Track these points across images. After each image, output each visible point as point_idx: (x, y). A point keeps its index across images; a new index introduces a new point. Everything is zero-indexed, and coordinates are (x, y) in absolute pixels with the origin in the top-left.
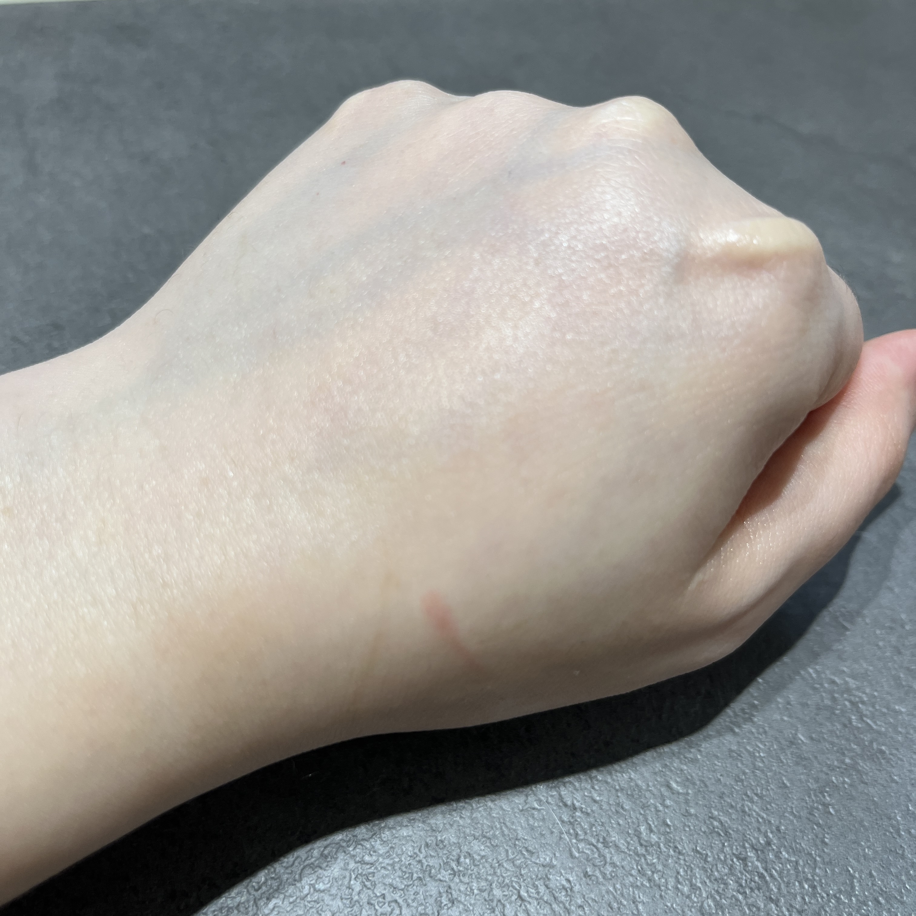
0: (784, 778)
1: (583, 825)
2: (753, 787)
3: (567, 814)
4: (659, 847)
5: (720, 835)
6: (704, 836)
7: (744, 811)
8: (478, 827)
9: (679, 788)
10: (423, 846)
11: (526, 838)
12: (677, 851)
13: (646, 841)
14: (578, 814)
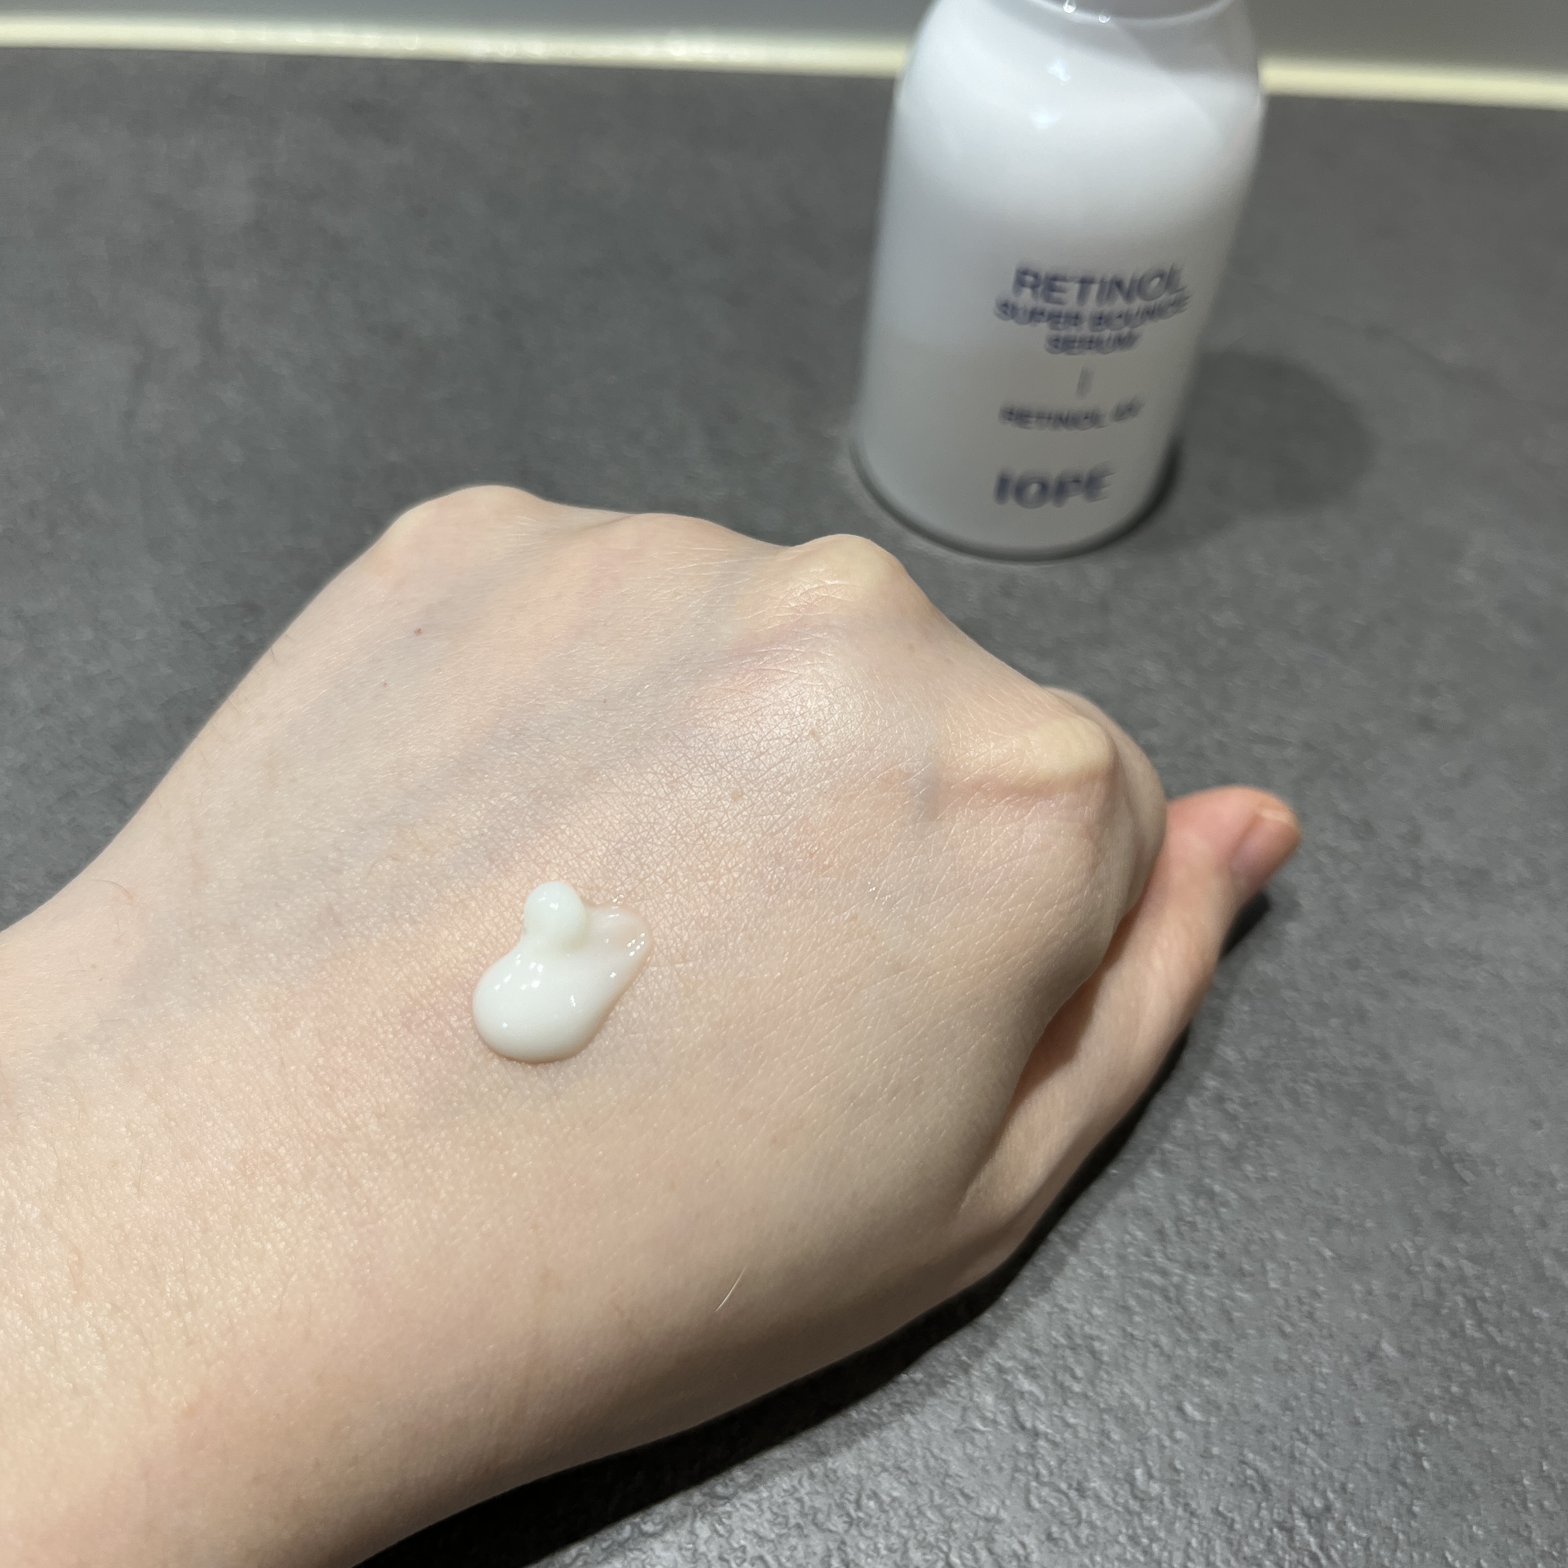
0: (1356, 1409)
1: (1048, 1459)
2: (1309, 1420)
3: (1025, 1442)
5: (1253, 1489)
6: (1231, 1490)
8: (890, 1453)
9: (1196, 1413)
12: (1189, 1510)
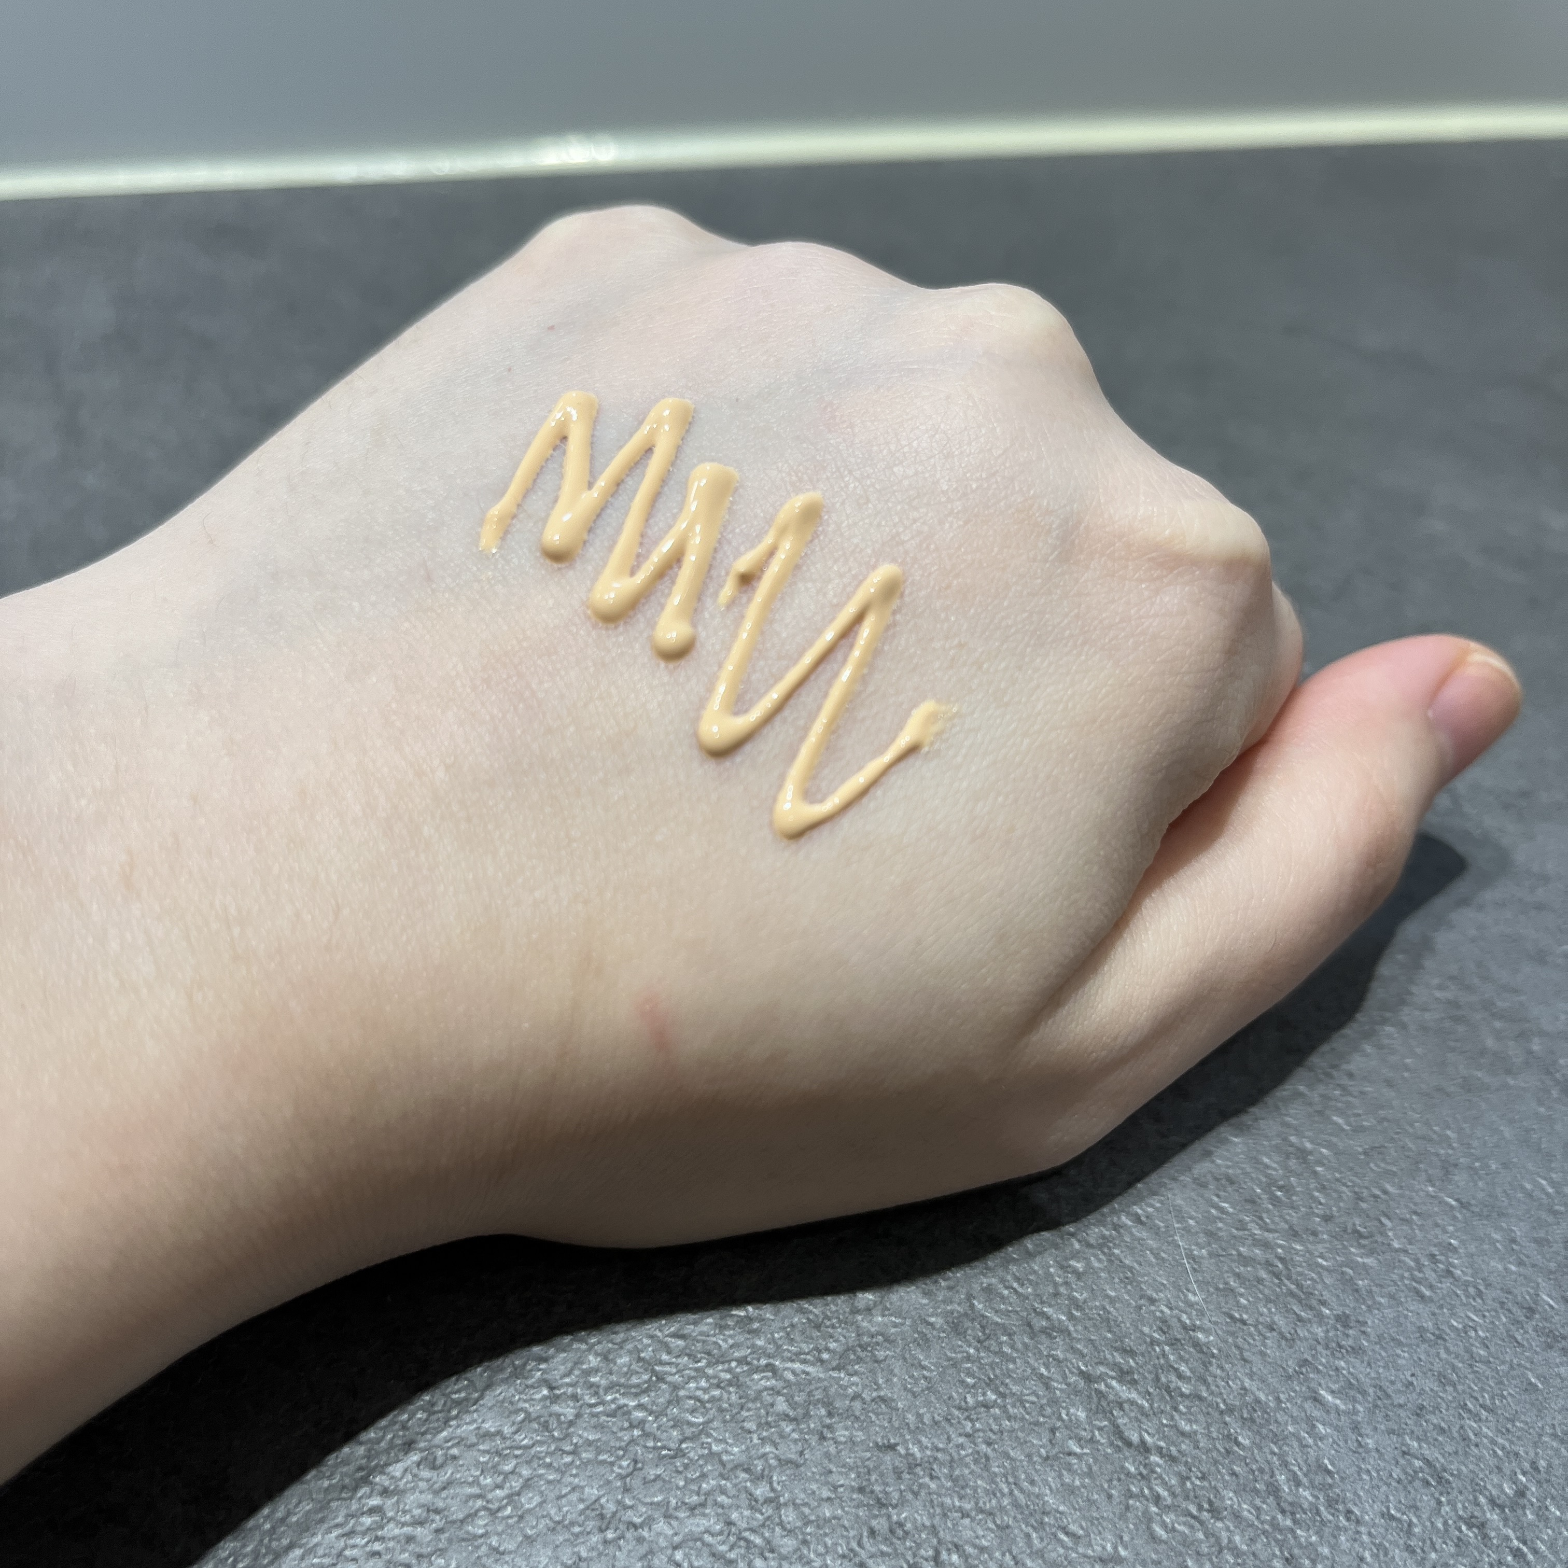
0: (1530, 1375)
1: (1167, 1479)
2: (1475, 1394)
3: (1134, 1461)
4: (1318, 1513)
6: (1400, 1487)
7: (1465, 1439)
8: (967, 1495)
9: (1338, 1402)
10: (865, 1534)
11: (1062, 1508)
12: (1353, 1517)
13: (1291, 1504)
14: (1155, 1458)
